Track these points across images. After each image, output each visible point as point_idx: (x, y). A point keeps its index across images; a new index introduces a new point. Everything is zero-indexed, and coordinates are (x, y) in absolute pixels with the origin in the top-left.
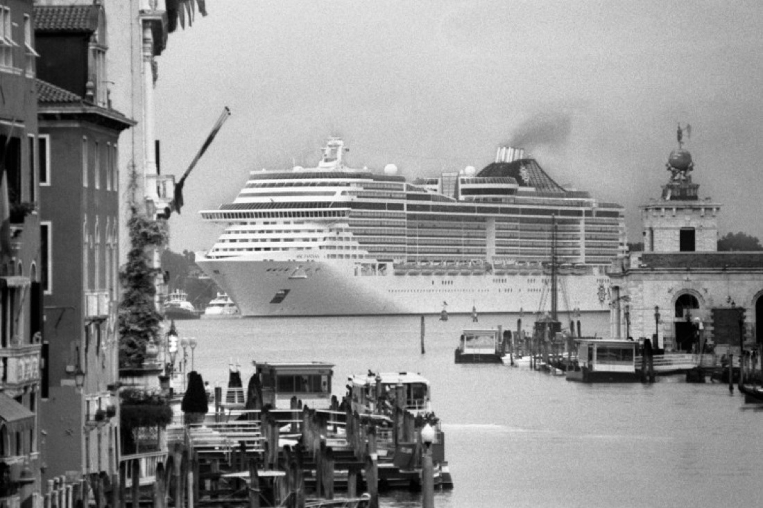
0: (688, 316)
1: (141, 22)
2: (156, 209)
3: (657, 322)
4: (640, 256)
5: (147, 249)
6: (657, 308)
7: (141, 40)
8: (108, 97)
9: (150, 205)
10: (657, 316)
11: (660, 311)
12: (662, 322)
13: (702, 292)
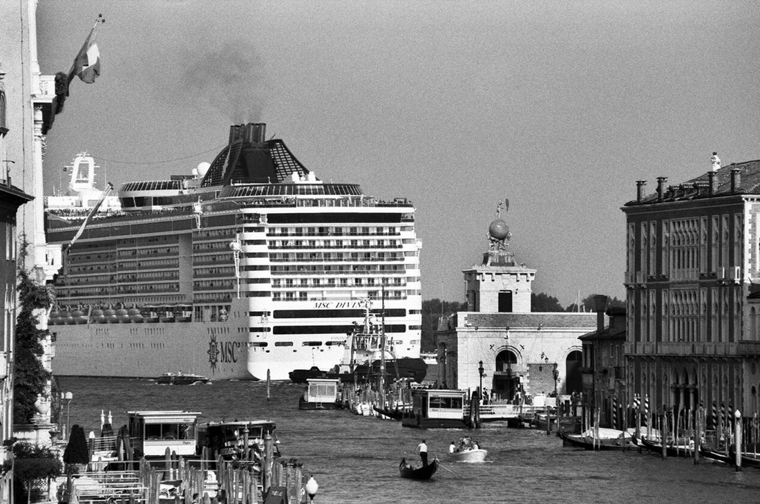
0: (509, 370)
1: (32, 106)
2: (45, 275)
3: (481, 375)
4: (466, 316)
5: (35, 312)
6: (481, 363)
7: (33, 122)
8: (8, 174)
9: (40, 272)
10: (481, 370)
11: (484, 366)
12: (486, 375)
13: (519, 348)
